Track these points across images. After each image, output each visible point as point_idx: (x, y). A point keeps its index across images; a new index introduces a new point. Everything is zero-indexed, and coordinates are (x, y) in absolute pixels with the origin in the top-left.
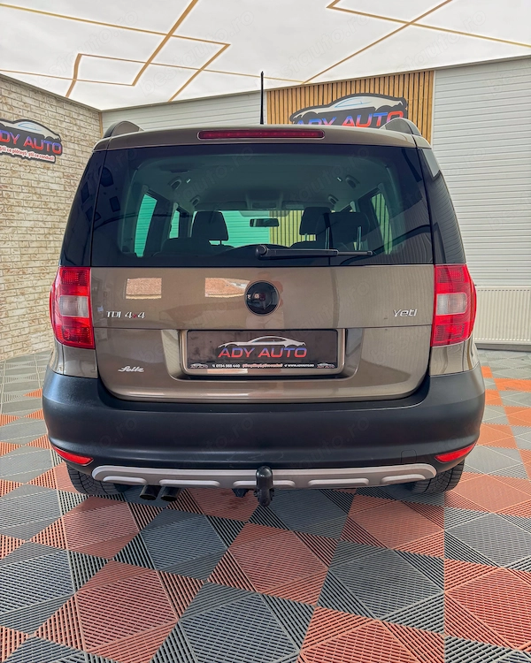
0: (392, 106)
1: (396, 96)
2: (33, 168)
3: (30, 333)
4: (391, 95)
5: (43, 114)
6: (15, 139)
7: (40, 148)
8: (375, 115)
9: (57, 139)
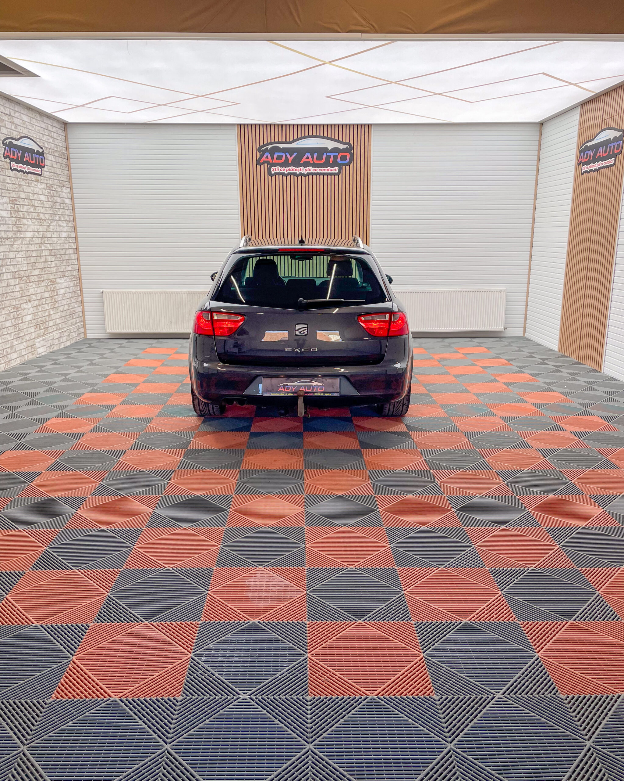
0: (341, 148)
1: (344, 141)
2: (30, 182)
3: (35, 338)
4: (340, 139)
5: (33, 129)
6: (20, 155)
7: (33, 162)
8: (328, 154)
9: (42, 152)
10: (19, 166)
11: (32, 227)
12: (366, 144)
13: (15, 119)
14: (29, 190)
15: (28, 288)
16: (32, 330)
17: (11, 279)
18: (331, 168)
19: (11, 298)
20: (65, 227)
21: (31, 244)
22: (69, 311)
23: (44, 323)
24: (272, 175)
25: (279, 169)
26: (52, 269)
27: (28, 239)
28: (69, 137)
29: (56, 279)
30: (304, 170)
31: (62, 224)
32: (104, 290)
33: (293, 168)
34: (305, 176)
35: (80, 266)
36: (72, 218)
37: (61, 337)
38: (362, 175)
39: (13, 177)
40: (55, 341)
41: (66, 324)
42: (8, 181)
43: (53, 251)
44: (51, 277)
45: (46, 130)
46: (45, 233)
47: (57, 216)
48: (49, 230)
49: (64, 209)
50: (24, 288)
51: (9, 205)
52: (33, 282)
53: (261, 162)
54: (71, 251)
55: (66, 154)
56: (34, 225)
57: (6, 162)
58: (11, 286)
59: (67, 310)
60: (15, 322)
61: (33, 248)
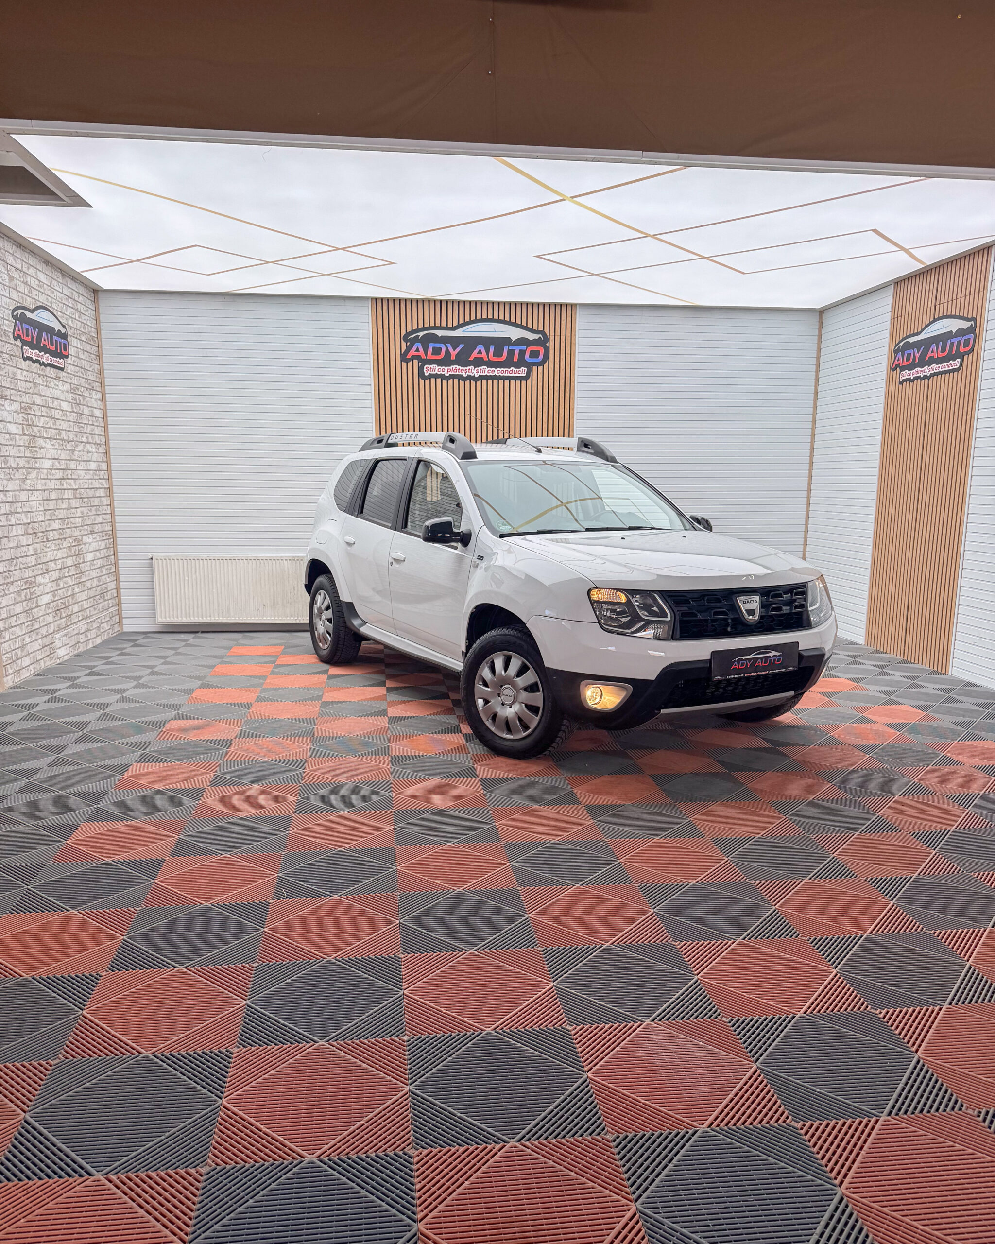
0: (531, 339)
1: (535, 328)
2: (48, 379)
3: (54, 631)
4: (530, 326)
5: (53, 296)
6: (35, 335)
7: (53, 348)
8: (512, 347)
9: (65, 333)
10: (34, 353)
11: (52, 453)
12: (569, 334)
13: (29, 279)
14: (47, 392)
15: (46, 550)
16: (50, 619)
17: (22, 535)
18: (516, 370)
19: (22, 566)
20: (95, 454)
21: (50, 479)
22: (99, 588)
23: (66, 607)
24: (425, 378)
25: (435, 369)
26: (77, 519)
27: (45, 471)
28: (100, 312)
29: (82, 536)
30: (475, 372)
31: (91, 449)
32: (155, 555)
33: (458, 367)
34: (476, 379)
35: (115, 515)
36: (103, 441)
37: (89, 630)
38: (562, 381)
39: (27, 371)
40: (81, 636)
41: (95, 609)
42: (19, 376)
43: (78, 491)
44: (76, 533)
45: (70, 300)
46: (68, 462)
47: (85, 435)
48: (74, 457)
49: (93, 425)
50: (39, 551)
51: (21, 415)
52: (51, 541)
53: (409, 356)
54: (101, 493)
55: (96, 339)
56: (54, 449)
57: (17, 346)
58: (22, 546)
59: (97, 586)
60: (27, 606)
61: (51, 485)
